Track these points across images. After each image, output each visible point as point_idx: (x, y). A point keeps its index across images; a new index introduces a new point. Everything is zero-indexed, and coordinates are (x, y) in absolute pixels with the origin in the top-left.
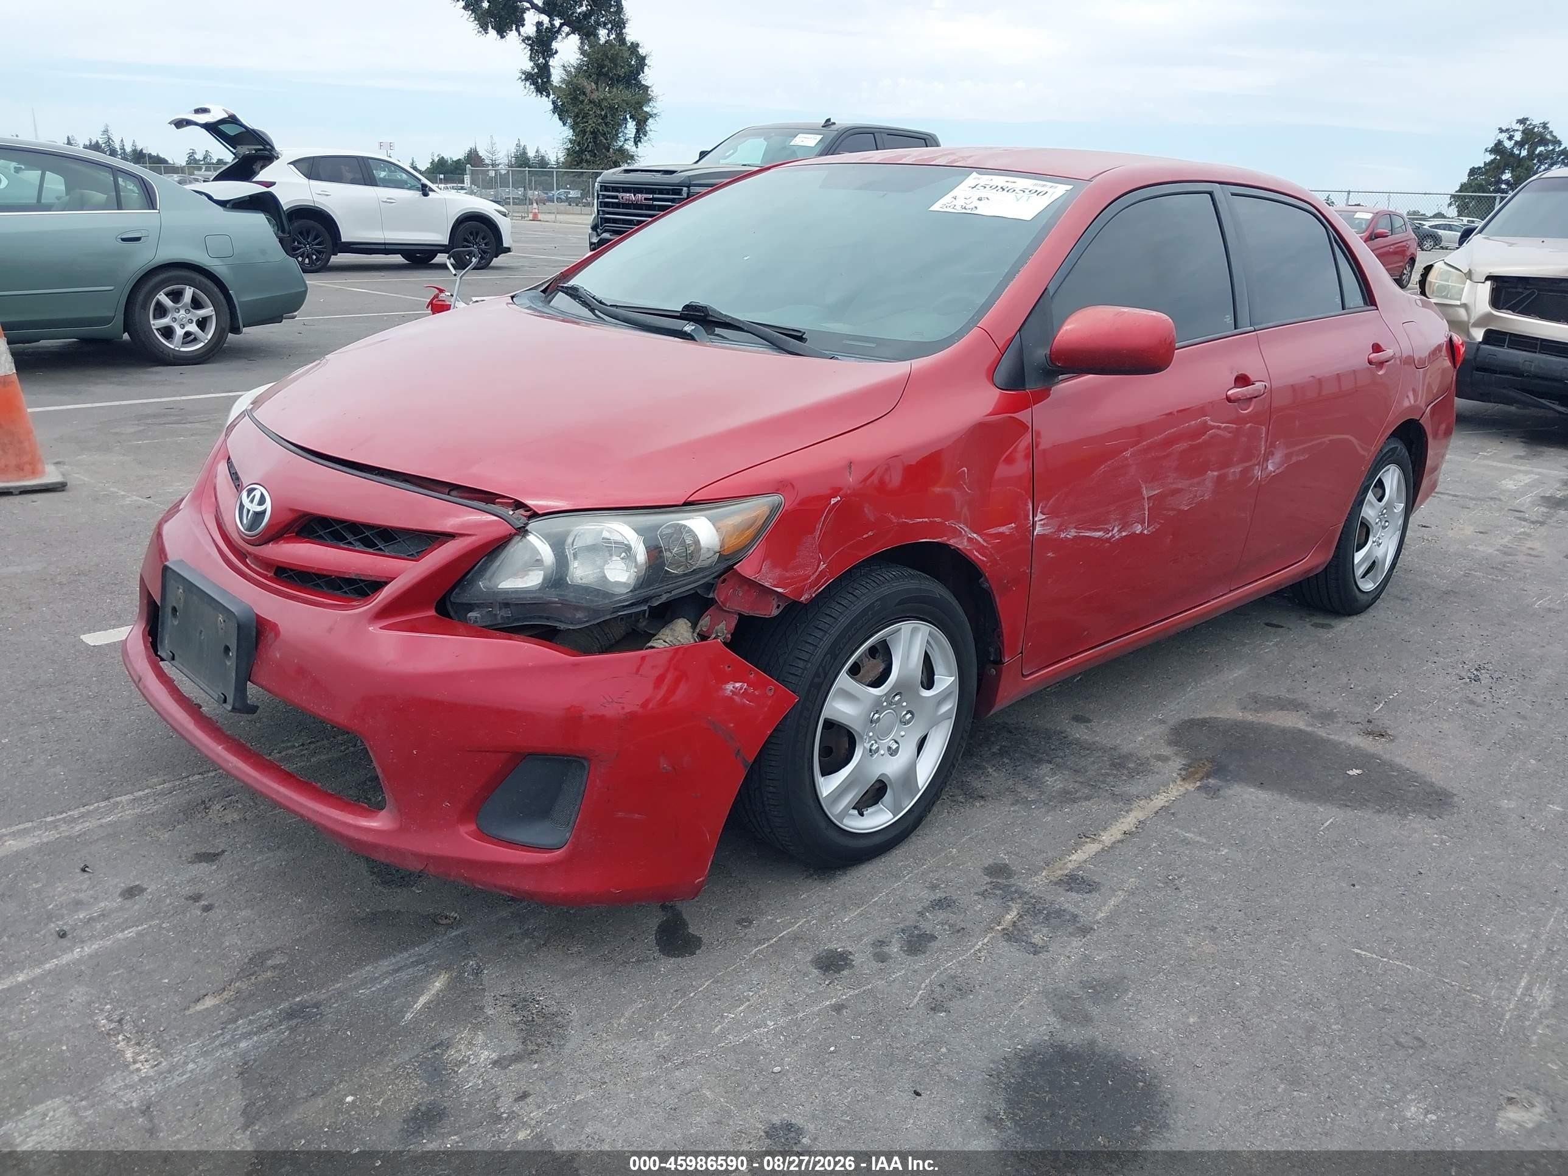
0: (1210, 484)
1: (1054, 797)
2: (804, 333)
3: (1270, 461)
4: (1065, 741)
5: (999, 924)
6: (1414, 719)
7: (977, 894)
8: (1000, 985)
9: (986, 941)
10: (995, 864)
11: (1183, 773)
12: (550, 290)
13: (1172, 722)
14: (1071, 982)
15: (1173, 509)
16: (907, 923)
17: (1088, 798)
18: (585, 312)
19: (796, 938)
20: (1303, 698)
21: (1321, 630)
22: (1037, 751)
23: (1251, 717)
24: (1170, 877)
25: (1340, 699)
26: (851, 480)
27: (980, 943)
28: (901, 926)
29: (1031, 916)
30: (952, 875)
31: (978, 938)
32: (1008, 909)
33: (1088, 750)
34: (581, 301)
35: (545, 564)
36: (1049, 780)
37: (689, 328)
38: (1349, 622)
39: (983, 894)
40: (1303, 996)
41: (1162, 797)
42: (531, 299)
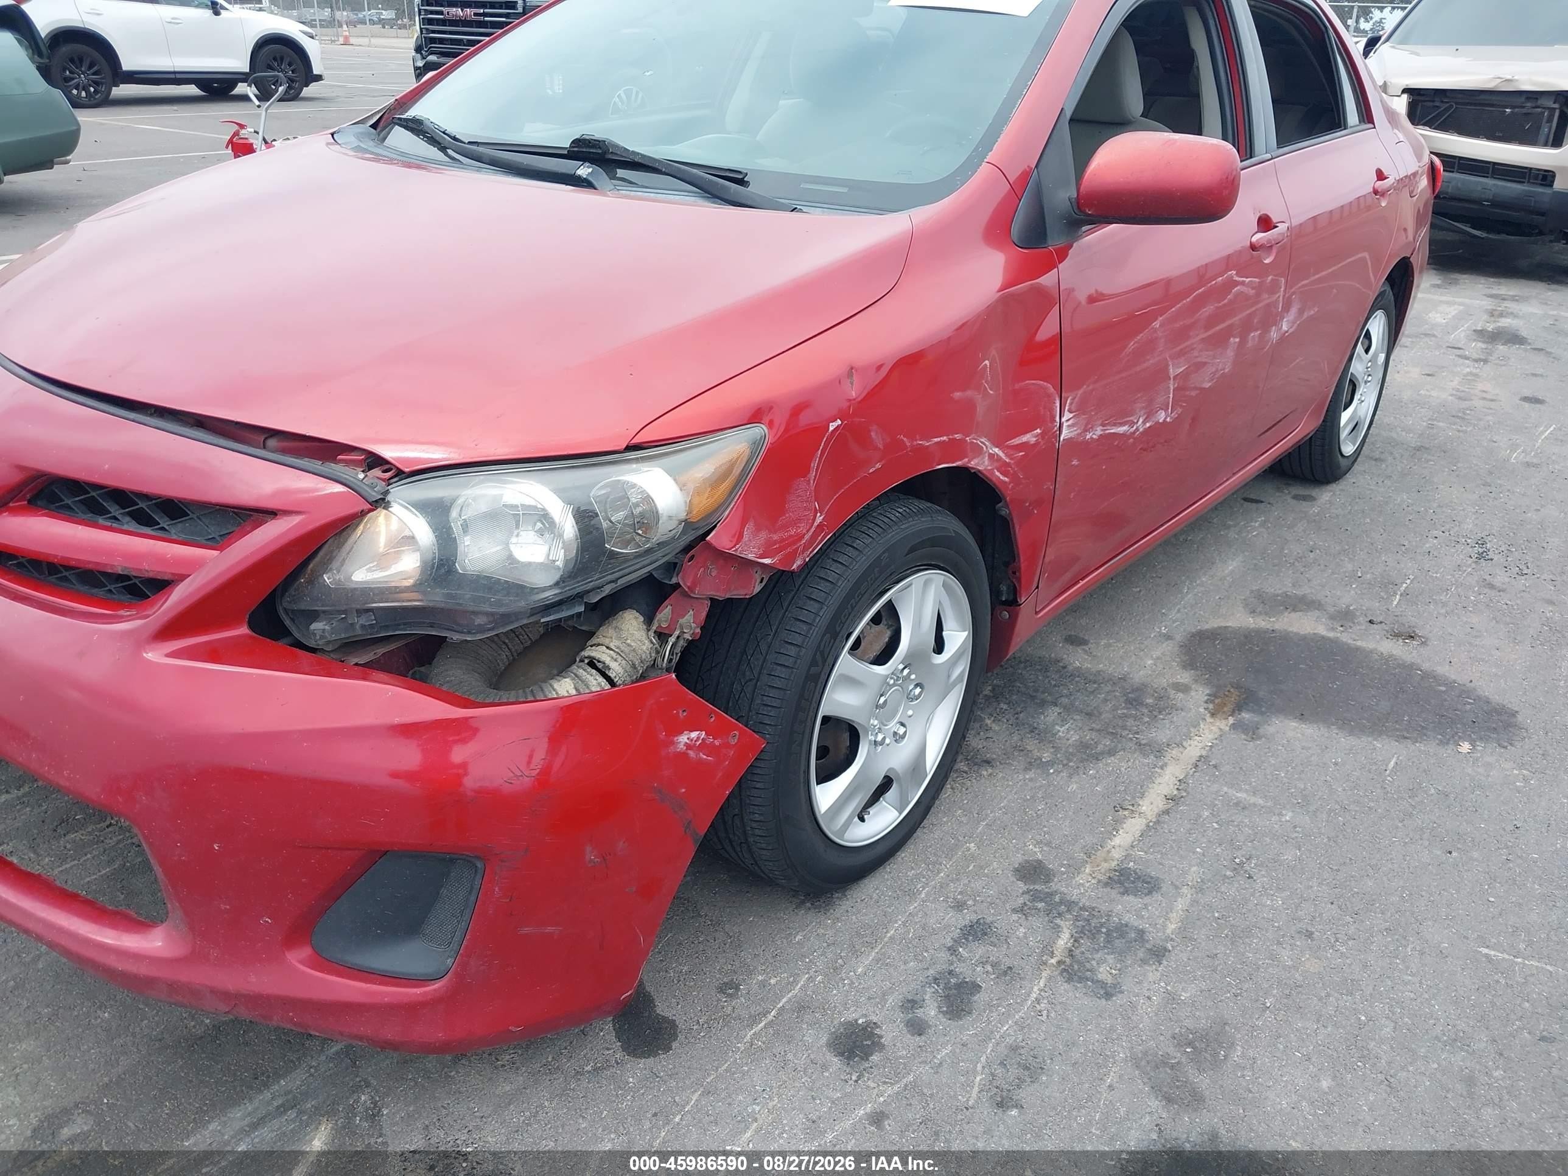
0: (1232, 354)
1: (1072, 754)
2: (747, 174)
3: (1285, 320)
4: (1067, 674)
5: (1052, 956)
6: (1438, 613)
7: (1015, 911)
8: (1076, 1055)
9: (1042, 984)
10: (1027, 862)
11: (1211, 706)
12: (381, 124)
13: (1178, 638)
14: (1162, 1038)
15: (1196, 388)
16: (939, 968)
17: (1112, 752)
18: (433, 152)
19: (801, 1007)
20: (1312, 593)
21: (1304, 503)
22: (1036, 691)
23: (1264, 623)
24: (1237, 860)
25: (1353, 592)
26: (854, 391)
27: (1036, 989)
28: (931, 972)
29: (1088, 937)
30: (978, 885)
31: (1031, 981)
32: (1057, 929)
33: (1095, 683)
34: (427, 137)
35: (420, 543)
36: (1061, 730)
37: (584, 171)
38: (1331, 491)
39: (1021, 910)
40: (1446, 1030)
41: (1196, 743)
42: (359, 136)
